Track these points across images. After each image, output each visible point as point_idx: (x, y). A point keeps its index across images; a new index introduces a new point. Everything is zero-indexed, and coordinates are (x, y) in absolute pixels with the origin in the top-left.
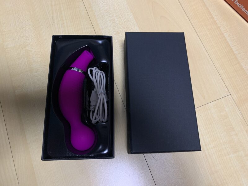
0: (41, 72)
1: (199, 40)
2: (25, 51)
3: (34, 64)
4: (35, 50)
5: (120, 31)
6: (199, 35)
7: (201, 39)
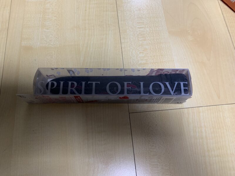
0: (52, 30)
1: (228, 35)
2: (44, 8)
3: (48, 21)
4: (53, 9)
5: (143, 8)
6: (229, 29)
7: (231, 35)
